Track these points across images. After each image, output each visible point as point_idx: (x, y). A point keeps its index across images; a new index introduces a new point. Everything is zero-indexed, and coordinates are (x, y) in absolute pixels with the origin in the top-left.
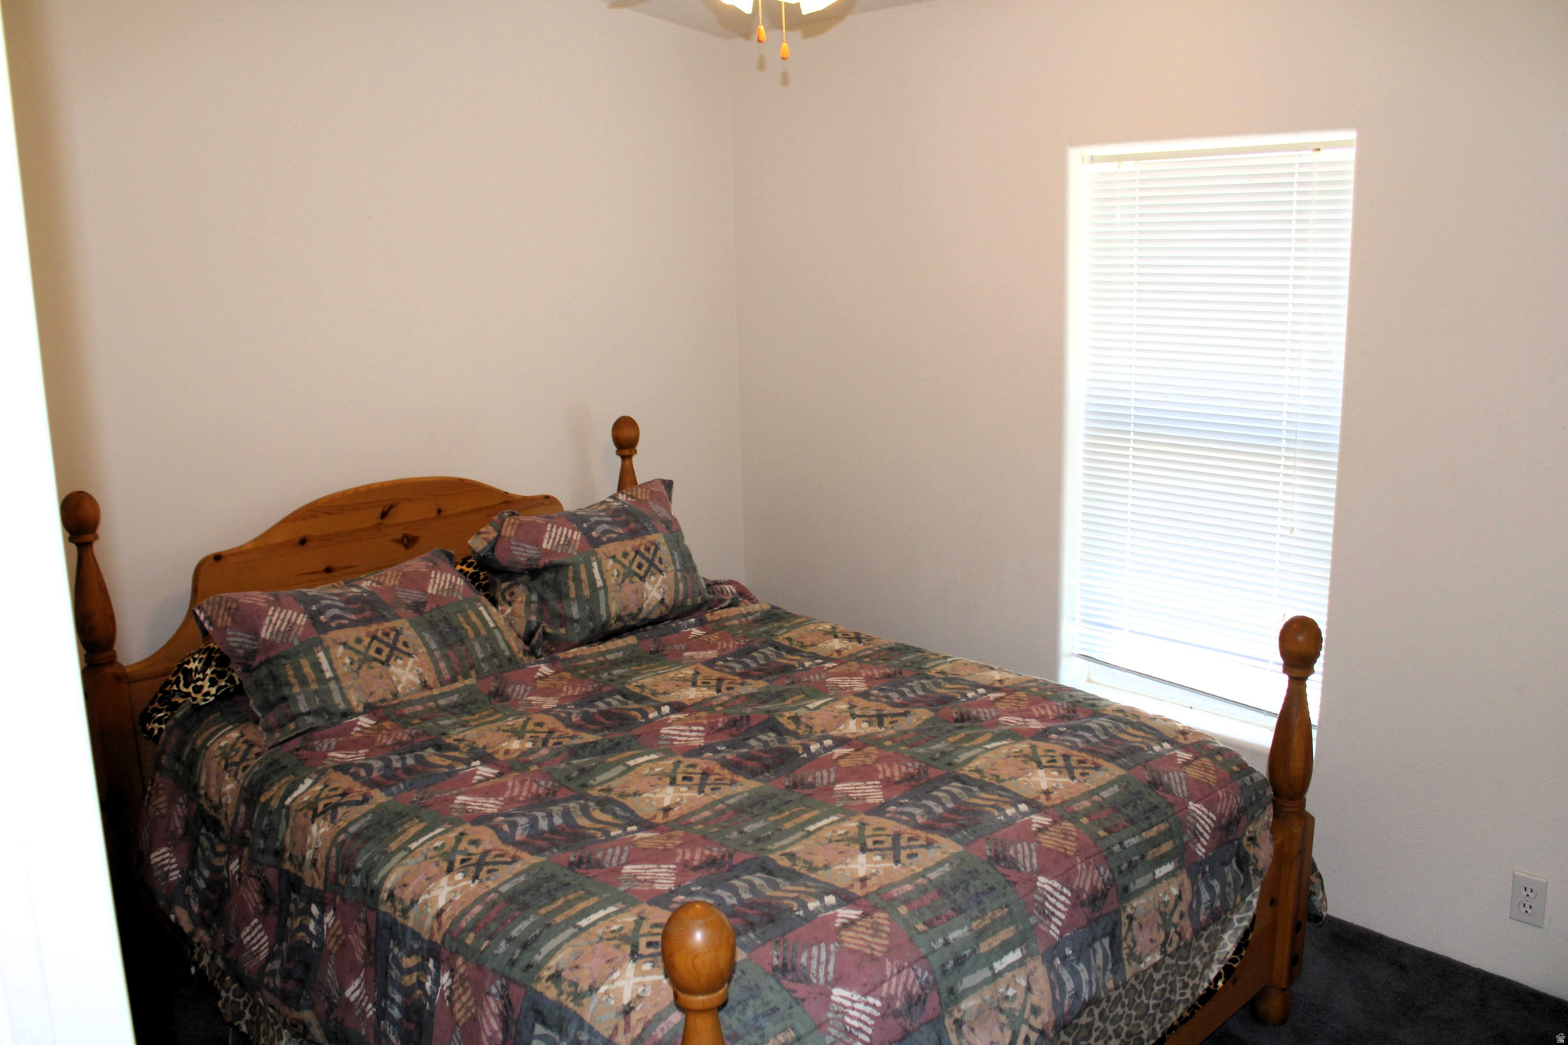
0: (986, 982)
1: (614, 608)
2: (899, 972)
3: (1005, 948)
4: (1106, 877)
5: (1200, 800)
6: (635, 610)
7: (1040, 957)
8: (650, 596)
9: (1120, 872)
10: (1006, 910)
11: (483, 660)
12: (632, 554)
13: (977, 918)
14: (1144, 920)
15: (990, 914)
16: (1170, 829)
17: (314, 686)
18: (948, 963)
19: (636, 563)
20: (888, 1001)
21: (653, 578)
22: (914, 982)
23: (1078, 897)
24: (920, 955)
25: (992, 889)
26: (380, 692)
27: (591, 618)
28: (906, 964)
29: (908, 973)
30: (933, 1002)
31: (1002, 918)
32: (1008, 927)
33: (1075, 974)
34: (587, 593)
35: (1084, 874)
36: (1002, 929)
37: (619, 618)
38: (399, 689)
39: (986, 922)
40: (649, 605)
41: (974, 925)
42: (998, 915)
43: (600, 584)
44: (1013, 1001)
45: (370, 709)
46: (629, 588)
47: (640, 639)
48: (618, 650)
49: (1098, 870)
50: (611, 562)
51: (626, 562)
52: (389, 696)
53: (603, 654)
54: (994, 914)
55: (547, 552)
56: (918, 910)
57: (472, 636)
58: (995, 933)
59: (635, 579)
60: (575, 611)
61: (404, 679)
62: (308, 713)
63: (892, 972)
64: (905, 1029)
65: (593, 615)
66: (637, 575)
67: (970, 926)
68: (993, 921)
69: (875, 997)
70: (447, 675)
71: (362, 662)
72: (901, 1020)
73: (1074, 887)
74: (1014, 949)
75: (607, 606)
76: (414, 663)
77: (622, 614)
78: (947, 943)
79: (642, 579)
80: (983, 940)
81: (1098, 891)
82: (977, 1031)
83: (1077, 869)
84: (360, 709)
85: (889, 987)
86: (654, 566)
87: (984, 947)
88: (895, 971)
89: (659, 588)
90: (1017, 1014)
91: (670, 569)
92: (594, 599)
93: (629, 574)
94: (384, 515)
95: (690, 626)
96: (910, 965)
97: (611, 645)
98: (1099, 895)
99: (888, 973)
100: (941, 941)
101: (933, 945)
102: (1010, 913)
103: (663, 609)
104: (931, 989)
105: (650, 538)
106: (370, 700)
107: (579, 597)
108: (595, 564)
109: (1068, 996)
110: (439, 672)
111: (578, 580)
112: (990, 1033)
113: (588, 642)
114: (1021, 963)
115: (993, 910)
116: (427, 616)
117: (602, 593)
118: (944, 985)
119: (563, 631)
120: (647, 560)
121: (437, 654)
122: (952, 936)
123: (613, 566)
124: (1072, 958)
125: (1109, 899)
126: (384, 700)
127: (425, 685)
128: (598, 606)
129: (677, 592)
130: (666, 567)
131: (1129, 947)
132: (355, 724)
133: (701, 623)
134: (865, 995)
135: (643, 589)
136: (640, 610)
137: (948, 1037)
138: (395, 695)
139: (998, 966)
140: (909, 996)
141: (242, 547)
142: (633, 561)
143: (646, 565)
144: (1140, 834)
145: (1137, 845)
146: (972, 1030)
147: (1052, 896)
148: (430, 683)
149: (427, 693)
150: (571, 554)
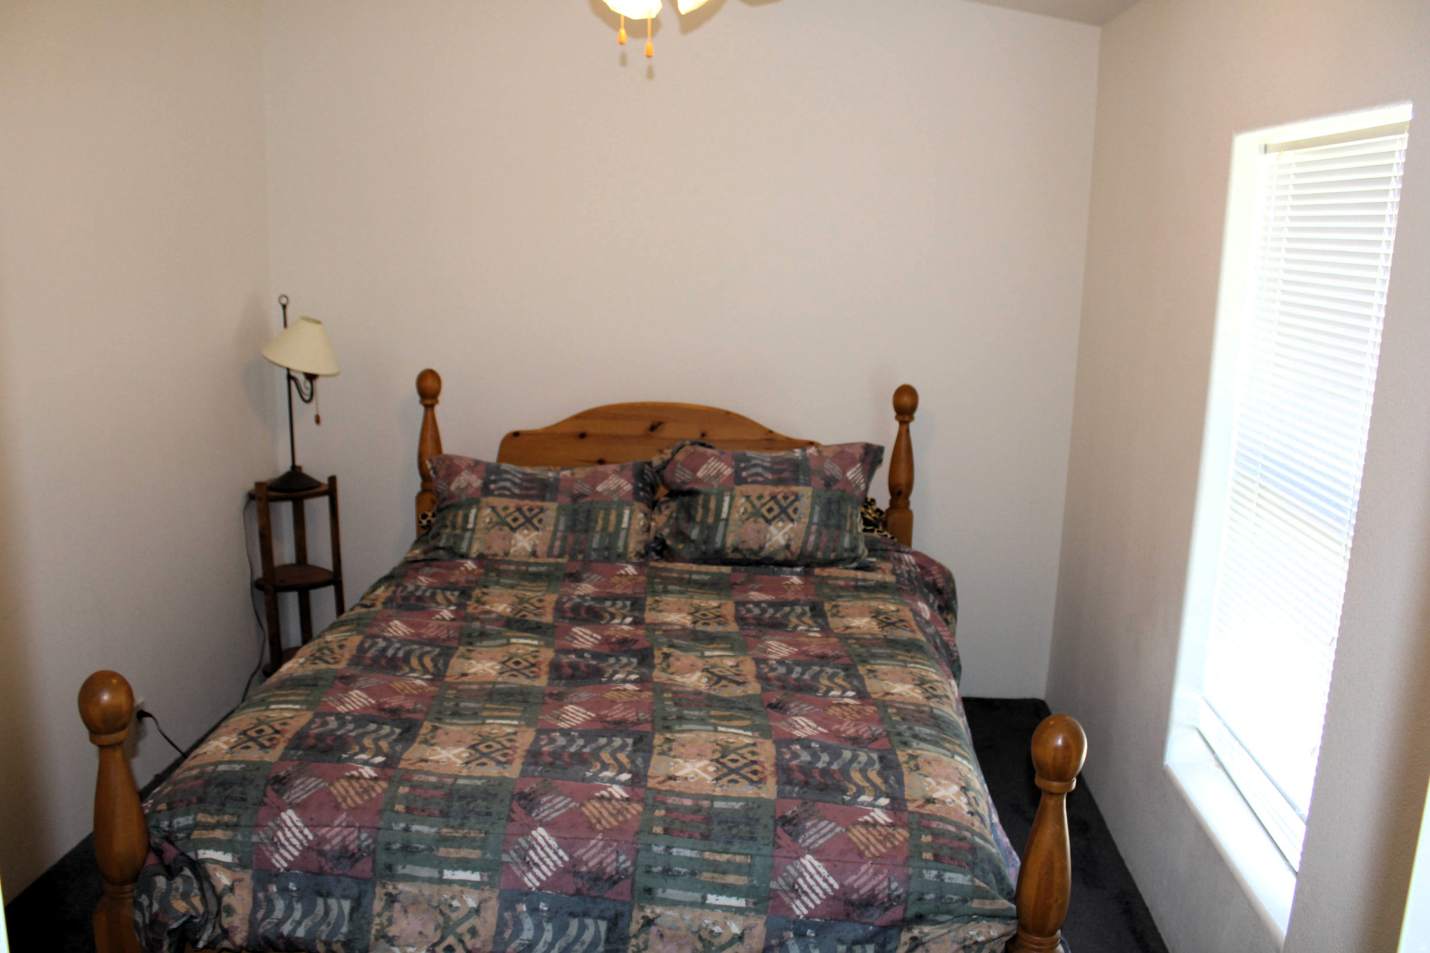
0: (430, 880)
1: (731, 540)
2: (347, 826)
3: (465, 864)
4: (623, 866)
5: (827, 860)
6: (756, 547)
7: (498, 891)
8: (774, 539)
9: (648, 872)
10: (483, 835)
11: (595, 550)
12: (767, 498)
13: (452, 827)
14: (667, 932)
15: (465, 831)
16: (750, 866)
17: (458, 531)
18: (395, 843)
19: (767, 506)
20: (321, 840)
21: (780, 524)
22: (354, 840)
23: (574, 866)
24: (376, 825)
25: (489, 814)
26: (497, 548)
27: (705, 542)
28: (357, 824)
29: (352, 833)
30: (364, 867)
31: (474, 840)
32: (474, 848)
33: (539, 929)
34: (710, 520)
35: (594, 851)
36: (468, 848)
37: (736, 549)
38: (512, 551)
39: (457, 835)
40: (771, 546)
41: (444, 831)
42: (472, 835)
43: (724, 515)
44: (453, 911)
45: (481, 558)
46: (751, 526)
47: (734, 571)
48: (706, 573)
49: (618, 854)
50: (743, 500)
51: (757, 503)
52: (501, 553)
53: (691, 573)
54: (469, 833)
55: (699, 481)
56: (415, 797)
57: (599, 527)
58: (459, 847)
59: (761, 520)
60: (695, 534)
61: (520, 544)
62: (443, 548)
63: (341, 822)
64: (321, 868)
65: (707, 540)
66: (764, 517)
67: (439, 829)
68: (464, 837)
69: (311, 831)
70: (556, 551)
71: (498, 524)
72: (323, 861)
73: (576, 855)
74: (474, 870)
75: (724, 536)
76: (537, 536)
77: (741, 547)
78: (407, 830)
79: (769, 522)
80: (445, 847)
81: (604, 873)
82: (410, 915)
83: (589, 843)
84: (474, 556)
85: (328, 832)
86: (785, 514)
87: (442, 852)
88: (344, 824)
89: (785, 534)
90: (451, 923)
91: (803, 520)
92: (713, 529)
93: (756, 514)
94: (653, 428)
95: (793, 574)
96: (360, 828)
97: (704, 568)
98: (605, 877)
99: (337, 822)
100: (402, 825)
101: (393, 824)
102: (484, 840)
103: (789, 554)
104: (369, 855)
105: (794, 488)
106: (486, 552)
107: (703, 523)
108: (727, 499)
109: (518, 941)
110: (551, 547)
111: (706, 508)
112: (424, 925)
113: (694, 561)
114: (476, 885)
115: (471, 828)
116: (576, 506)
117: (722, 524)
118: (383, 858)
119: (681, 546)
120: (781, 507)
121: (559, 534)
122: (415, 828)
123: (742, 505)
124: (545, 914)
125: (618, 887)
126: (496, 555)
127: (534, 554)
128: (715, 535)
129: (805, 542)
130: (800, 518)
131: (637, 946)
132: (462, 565)
133: (805, 575)
134: (306, 826)
135: (767, 531)
136: (762, 548)
137: (372, 901)
138: (507, 554)
139: (448, 874)
140: (345, 848)
141: (537, 430)
142: (765, 504)
143: (777, 510)
144: (703, 851)
145: (691, 859)
146: (406, 911)
147: (542, 849)
148: (539, 552)
149: (532, 560)
150: (713, 486)
